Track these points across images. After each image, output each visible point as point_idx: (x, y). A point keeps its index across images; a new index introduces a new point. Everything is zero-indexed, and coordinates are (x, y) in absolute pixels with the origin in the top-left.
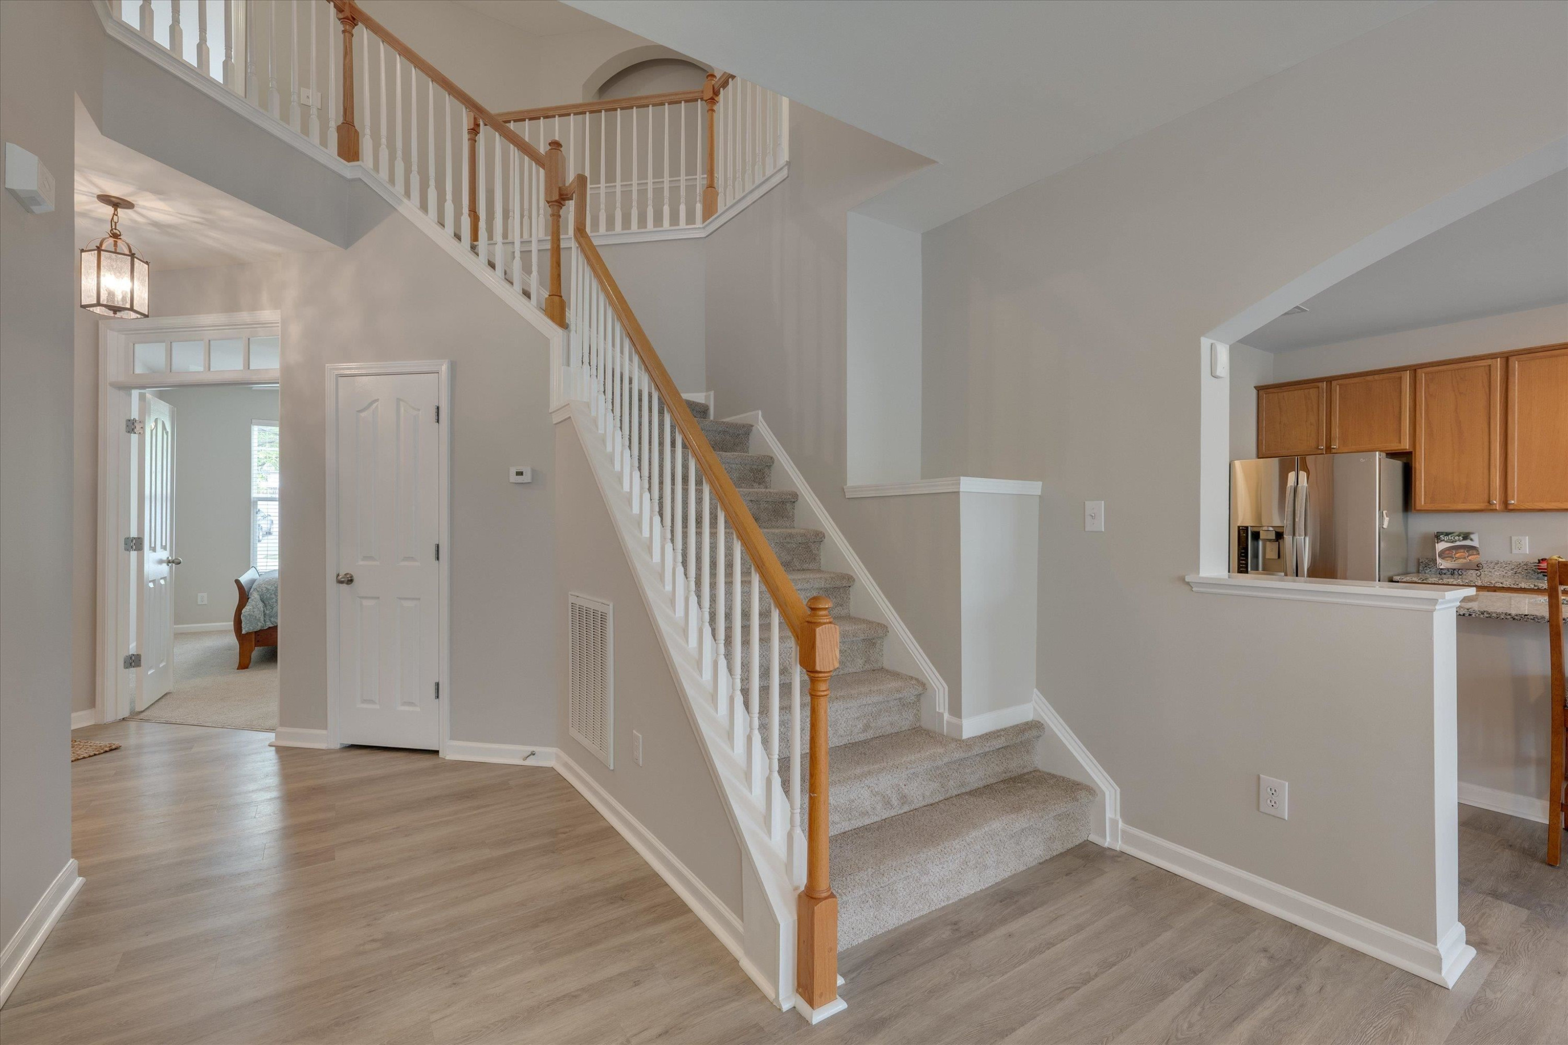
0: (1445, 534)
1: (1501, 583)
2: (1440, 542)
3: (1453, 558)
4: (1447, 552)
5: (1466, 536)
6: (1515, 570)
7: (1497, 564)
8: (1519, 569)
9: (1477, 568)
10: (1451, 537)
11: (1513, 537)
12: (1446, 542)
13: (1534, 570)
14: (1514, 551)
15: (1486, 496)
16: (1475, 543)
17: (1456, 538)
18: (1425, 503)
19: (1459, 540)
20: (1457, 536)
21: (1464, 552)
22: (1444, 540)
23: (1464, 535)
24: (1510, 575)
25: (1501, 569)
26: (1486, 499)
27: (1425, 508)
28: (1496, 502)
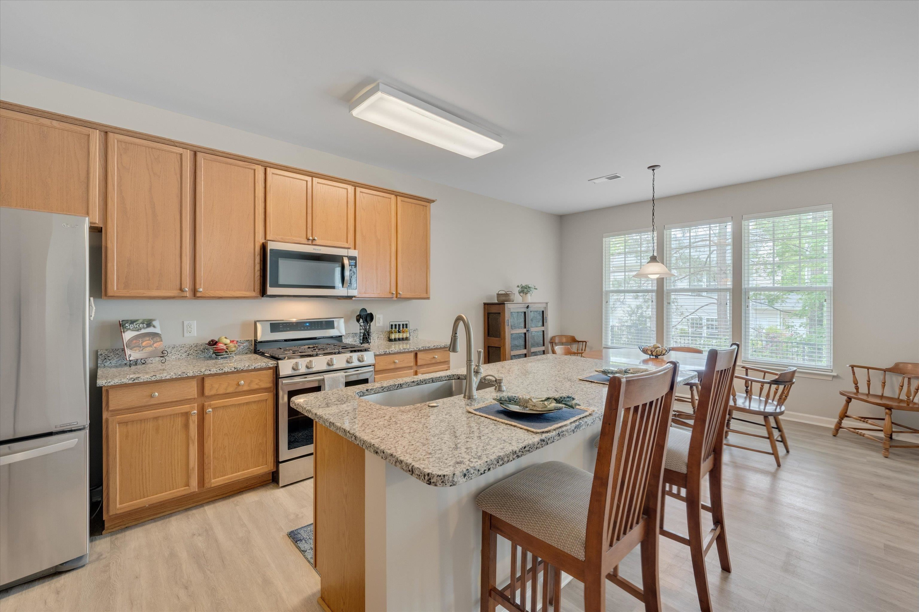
0: (130, 322)
1: (210, 370)
2: (127, 331)
3: (140, 347)
4: (134, 341)
5: (149, 323)
6: (188, 352)
7: (173, 348)
8: (192, 351)
9: (162, 355)
10: (136, 325)
11: (185, 322)
12: (133, 330)
13: (202, 350)
14: (186, 334)
15: (178, 283)
16: (157, 330)
17: (140, 326)
18: (117, 289)
19: (144, 328)
20: (141, 323)
21: (149, 340)
22: (129, 329)
23: (147, 322)
24: (184, 357)
25: (177, 353)
26: (178, 287)
27: (118, 295)
28: (187, 288)
